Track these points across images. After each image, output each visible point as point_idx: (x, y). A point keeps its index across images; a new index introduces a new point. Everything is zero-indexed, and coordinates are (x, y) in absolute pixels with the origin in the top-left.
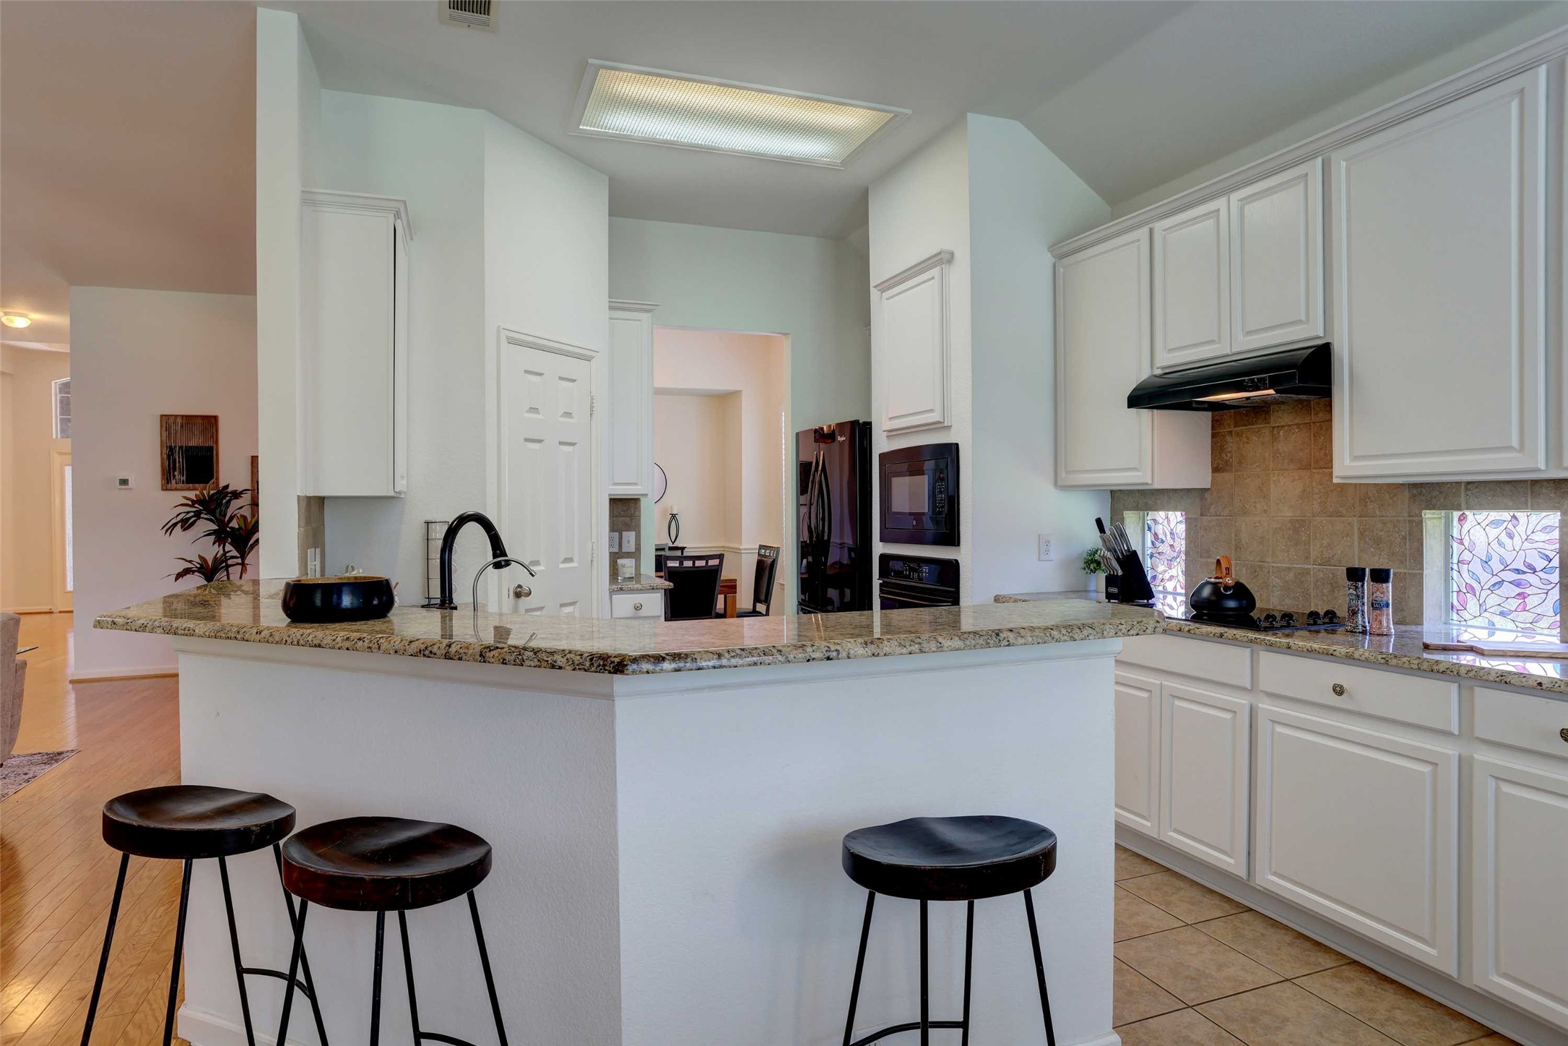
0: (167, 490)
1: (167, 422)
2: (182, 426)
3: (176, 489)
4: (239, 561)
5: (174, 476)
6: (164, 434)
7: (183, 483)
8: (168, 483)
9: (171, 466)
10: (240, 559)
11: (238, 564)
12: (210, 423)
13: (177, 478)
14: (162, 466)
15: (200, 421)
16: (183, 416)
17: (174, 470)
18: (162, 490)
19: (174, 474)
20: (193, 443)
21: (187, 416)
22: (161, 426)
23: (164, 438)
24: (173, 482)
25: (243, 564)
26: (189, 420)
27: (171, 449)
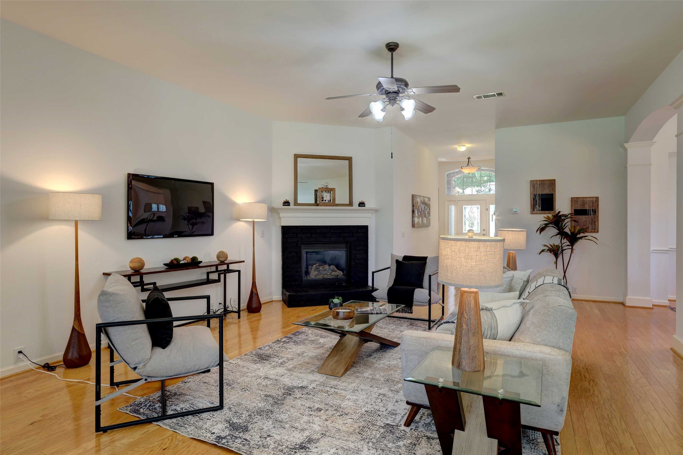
0: (533, 214)
1: (534, 184)
2: (540, 185)
3: (537, 214)
4: (570, 247)
5: (536, 208)
6: (532, 189)
7: (540, 211)
8: (533, 211)
9: (535, 203)
10: (571, 246)
11: (570, 249)
12: (552, 183)
13: (537, 208)
14: (531, 203)
15: (547, 182)
16: (540, 180)
17: (536, 204)
18: (531, 214)
19: (536, 207)
20: (545, 192)
21: (541, 180)
22: (531, 186)
23: (532, 191)
24: (536, 210)
25: (572, 249)
26: (542, 182)
27: (535, 195)
